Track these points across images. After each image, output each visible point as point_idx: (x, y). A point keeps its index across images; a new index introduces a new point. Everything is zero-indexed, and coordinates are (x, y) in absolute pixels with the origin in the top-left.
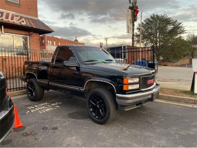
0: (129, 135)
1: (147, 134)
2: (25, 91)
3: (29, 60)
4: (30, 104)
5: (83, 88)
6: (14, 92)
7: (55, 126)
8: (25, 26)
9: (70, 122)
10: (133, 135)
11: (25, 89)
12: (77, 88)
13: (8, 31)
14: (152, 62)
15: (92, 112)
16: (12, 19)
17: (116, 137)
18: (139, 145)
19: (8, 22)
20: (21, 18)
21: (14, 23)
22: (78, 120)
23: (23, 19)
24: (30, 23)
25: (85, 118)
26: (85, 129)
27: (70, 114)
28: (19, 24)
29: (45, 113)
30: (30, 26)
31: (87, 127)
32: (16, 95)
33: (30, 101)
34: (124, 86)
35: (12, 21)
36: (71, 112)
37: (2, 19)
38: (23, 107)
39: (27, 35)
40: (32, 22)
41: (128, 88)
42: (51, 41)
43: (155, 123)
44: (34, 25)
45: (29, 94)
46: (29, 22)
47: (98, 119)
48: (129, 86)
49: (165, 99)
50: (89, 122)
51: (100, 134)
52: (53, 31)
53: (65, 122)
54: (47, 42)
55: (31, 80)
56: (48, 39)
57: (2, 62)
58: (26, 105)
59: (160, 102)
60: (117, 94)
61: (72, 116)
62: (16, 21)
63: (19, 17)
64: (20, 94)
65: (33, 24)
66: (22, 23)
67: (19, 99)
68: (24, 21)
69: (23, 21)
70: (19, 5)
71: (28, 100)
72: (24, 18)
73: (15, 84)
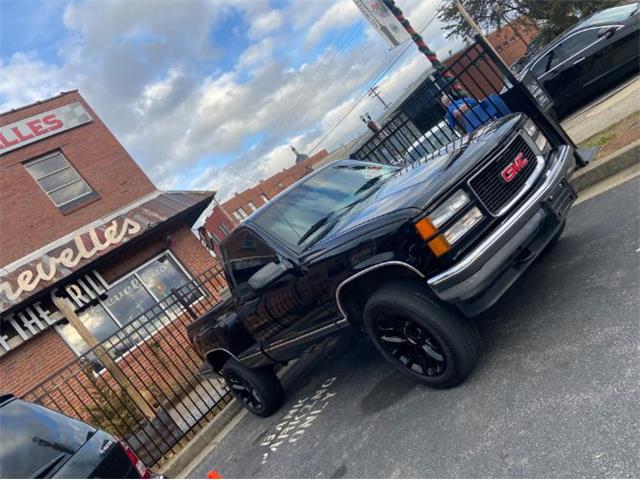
0: (545, 372)
1: (598, 337)
2: (235, 403)
3: (198, 315)
4: (263, 431)
5: (341, 315)
6: (216, 418)
7: (338, 464)
8: (143, 231)
9: (372, 426)
10: (556, 367)
11: (232, 398)
13: (115, 274)
14: (511, 86)
15: (409, 365)
16: (103, 240)
17: (508, 406)
18: (584, 391)
19: (98, 255)
20: (120, 220)
21: (114, 247)
22: (391, 409)
23: (128, 221)
24: (150, 218)
25: (406, 392)
26: (415, 429)
27: (365, 400)
28: (126, 240)
29: (304, 436)
30: (153, 224)
31: (420, 419)
32: (227, 423)
33: (262, 420)
34: (430, 244)
35: (107, 244)
36: (366, 393)
37: (83, 259)
38: (251, 447)
39: (165, 250)
40: (152, 210)
41: (446, 243)
42: (241, 210)
43: (618, 279)
44: (160, 215)
45: (248, 403)
46: (145, 216)
47: (436, 374)
48: (446, 233)
49: (630, 165)
50: (420, 396)
51: (462, 418)
52: (214, 193)
53: (358, 435)
54: (234, 218)
55: (226, 366)
56: (231, 212)
57: (155, 354)
58: (255, 438)
59: (617, 188)
60: (429, 282)
61: (372, 405)
62: (114, 238)
63: (114, 222)
64: (232, 413)
65: (156, 215)
66: (131, 231)
67: (234, 432)
68: (132, 223)
69: (131, 227)
70: (95, 193)
71: (255, 421)
72: (127, 215)
73: (214, 391)
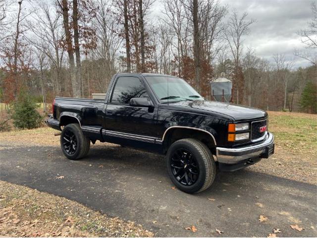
5: (162, 138)
12: (150, 139)
34: (229, 135)
48: (237, 135)
